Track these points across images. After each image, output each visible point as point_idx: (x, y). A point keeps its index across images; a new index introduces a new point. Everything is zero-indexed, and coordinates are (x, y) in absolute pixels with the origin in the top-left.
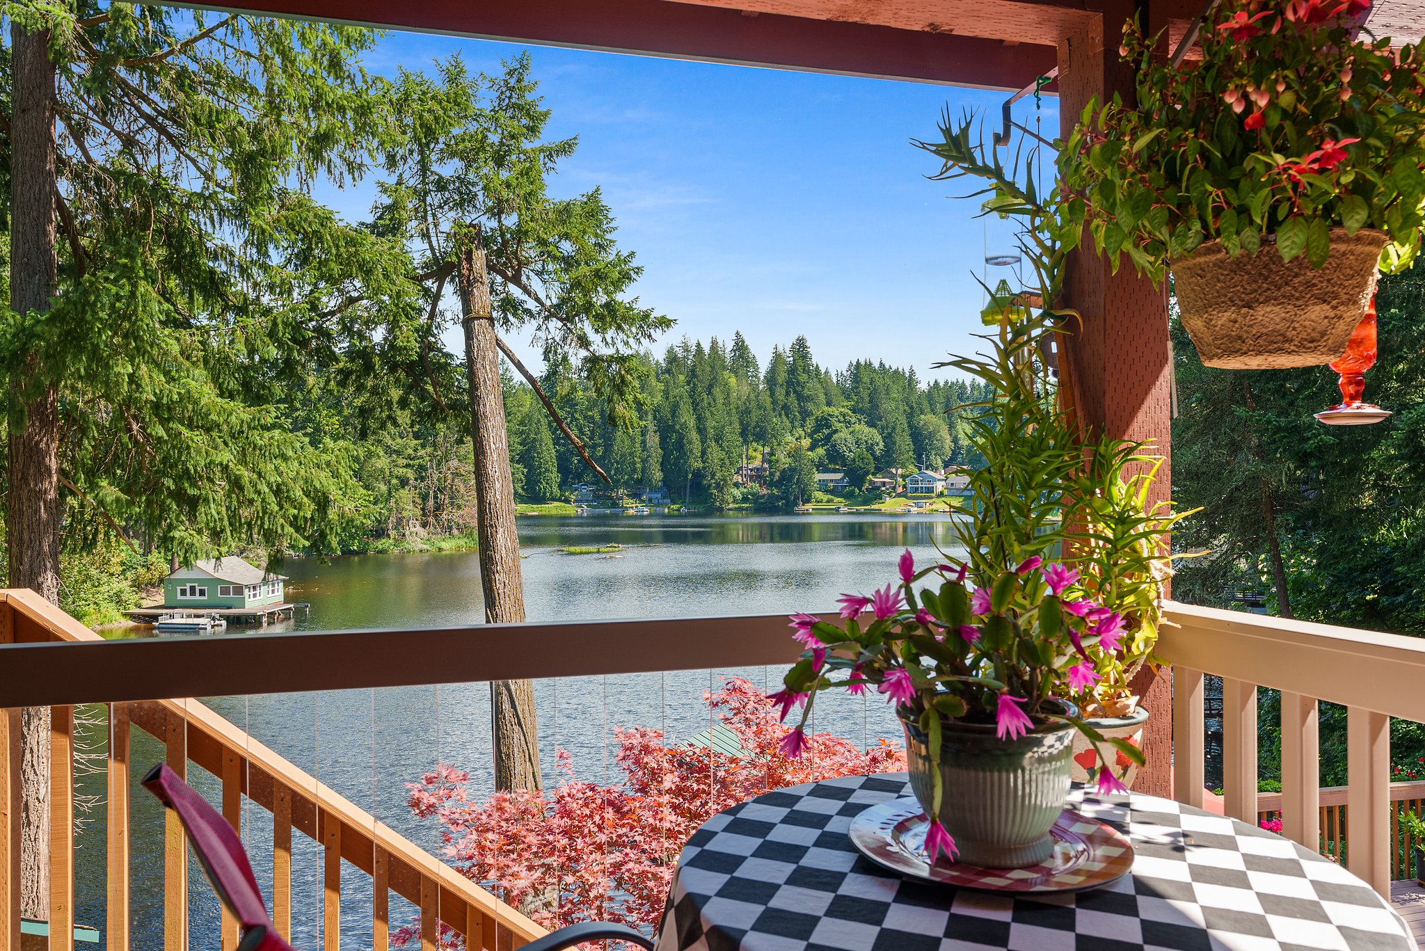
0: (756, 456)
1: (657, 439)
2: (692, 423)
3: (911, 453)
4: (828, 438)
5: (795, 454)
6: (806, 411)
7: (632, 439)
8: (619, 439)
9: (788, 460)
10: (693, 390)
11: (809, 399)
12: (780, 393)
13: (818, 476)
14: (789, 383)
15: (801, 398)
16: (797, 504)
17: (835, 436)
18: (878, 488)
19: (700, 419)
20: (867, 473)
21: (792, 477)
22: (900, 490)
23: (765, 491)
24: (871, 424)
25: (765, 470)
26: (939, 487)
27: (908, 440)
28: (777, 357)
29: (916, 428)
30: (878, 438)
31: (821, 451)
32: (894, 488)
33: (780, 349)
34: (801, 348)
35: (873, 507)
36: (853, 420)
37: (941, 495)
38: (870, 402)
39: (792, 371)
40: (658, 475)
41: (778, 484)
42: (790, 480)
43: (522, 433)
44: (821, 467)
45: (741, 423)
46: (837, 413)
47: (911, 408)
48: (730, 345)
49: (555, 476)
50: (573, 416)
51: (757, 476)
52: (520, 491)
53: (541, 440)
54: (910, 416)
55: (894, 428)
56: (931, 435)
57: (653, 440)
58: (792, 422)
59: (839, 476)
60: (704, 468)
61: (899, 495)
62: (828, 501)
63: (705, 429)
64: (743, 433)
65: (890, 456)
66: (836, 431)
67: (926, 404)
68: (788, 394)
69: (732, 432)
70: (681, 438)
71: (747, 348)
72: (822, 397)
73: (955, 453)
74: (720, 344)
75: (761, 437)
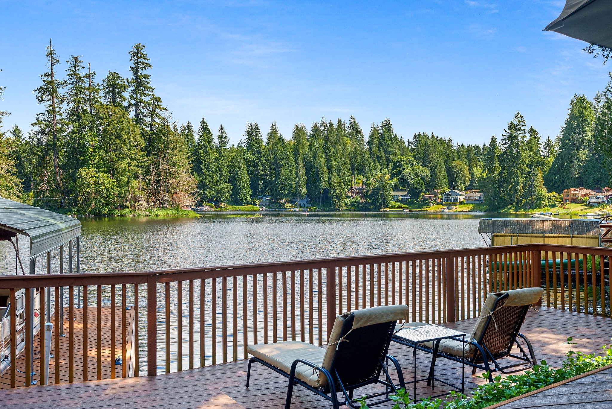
0: (359, 182)
1: (304, 171)
2: (324, 162)
3: (446, 180)
4: (400, 173)
5: (381, 180)
6: (389, 160)
7: (291, 171)
8: (283, 171)
9: (376, 183)
10: (325, 144)
11: (390, 153)
12: (375, 150)
13: (393, 193)
14: (380, 144)
15: (386, 152)
16: (381, 208)
17: (404, 171)
18: (427, 200)
19: (328, 161)
20: (421, 191)
21: (378, 192)
22: (439, 201)
23: (363, 201)
24: (424, 165)
25: (364, 189)
26: (461, 198)
27: (444, 172)
28: (374, 130)
29: (450, 168)
30: (428, 173)
31: (395, 180)
32: (436, 200)
33: (375, 126)
34: (387, 125)
35: (423, 209)
36: (414, 163)
37: (462, 203)
38: (424, 153)
39: (382, 137)
40: (304, 191)
41: (370, 196)
42: (377, 194)
43: (231, 166)
44: (395, 188)
45: (351, 163)
46: (405, 159)
47: (448, 157)
48: (348, 123)
49: (248, 191)
50: (259, 159)
51: (360, 192)
52: (229, 198)
53: (241, 171)
54: (447, 161)
55: (436, 166)
56: (459, 172)
57: (302, 171)
58: (381, 166)
59: (405, 193)
60: (330, 187)
61: (438, 203)
62: (399, 207)
63: (331, 166)
64: (352, 169)
65: (434, 181)
66: (404, 169)
67: (456, 155)
68: (379, 150)
69: (346, 168)
70: (317, 171)
71: (357, 125)
72: (398, 152)
73: (472, 181)
74: (343, 123)
75: (362, 171)
